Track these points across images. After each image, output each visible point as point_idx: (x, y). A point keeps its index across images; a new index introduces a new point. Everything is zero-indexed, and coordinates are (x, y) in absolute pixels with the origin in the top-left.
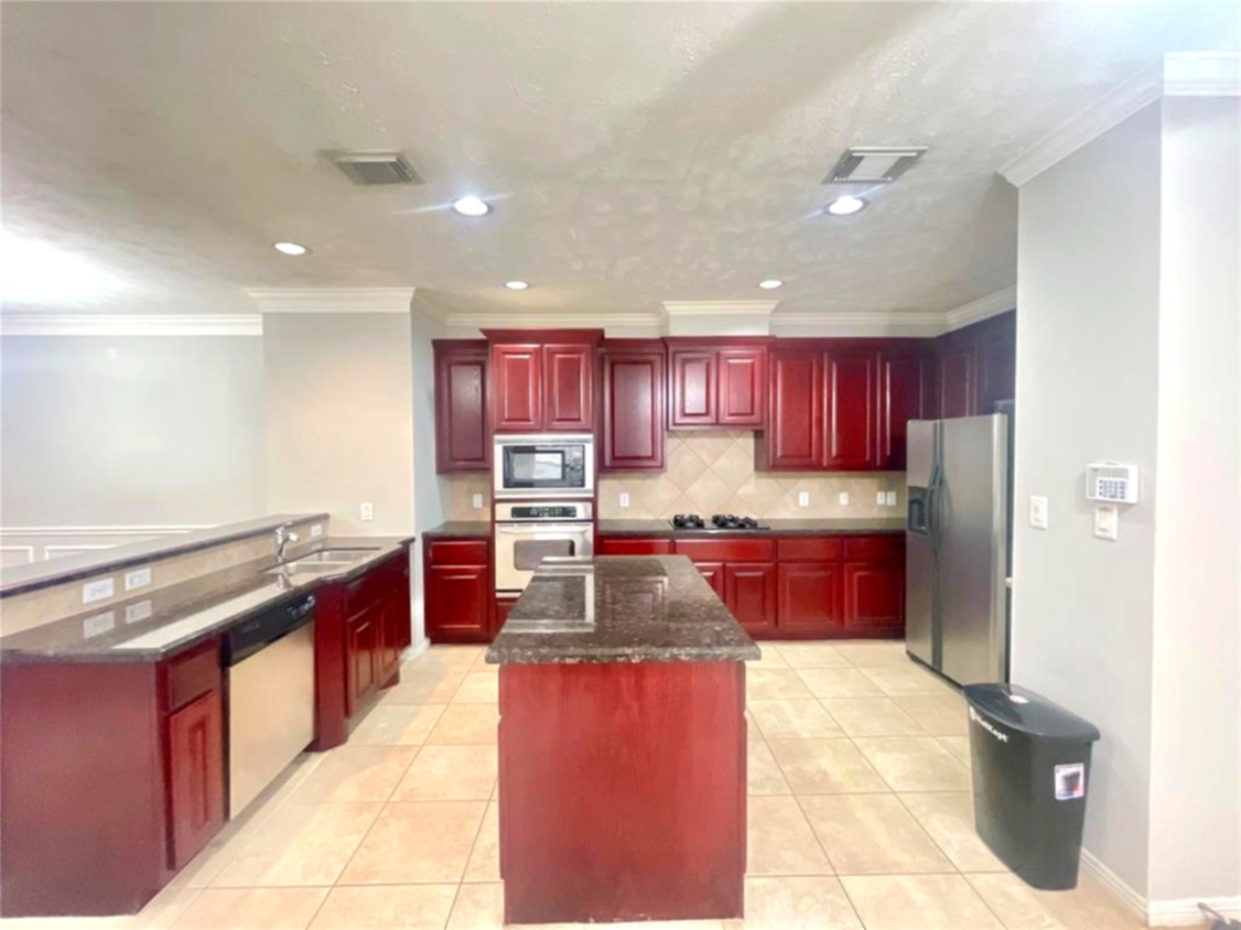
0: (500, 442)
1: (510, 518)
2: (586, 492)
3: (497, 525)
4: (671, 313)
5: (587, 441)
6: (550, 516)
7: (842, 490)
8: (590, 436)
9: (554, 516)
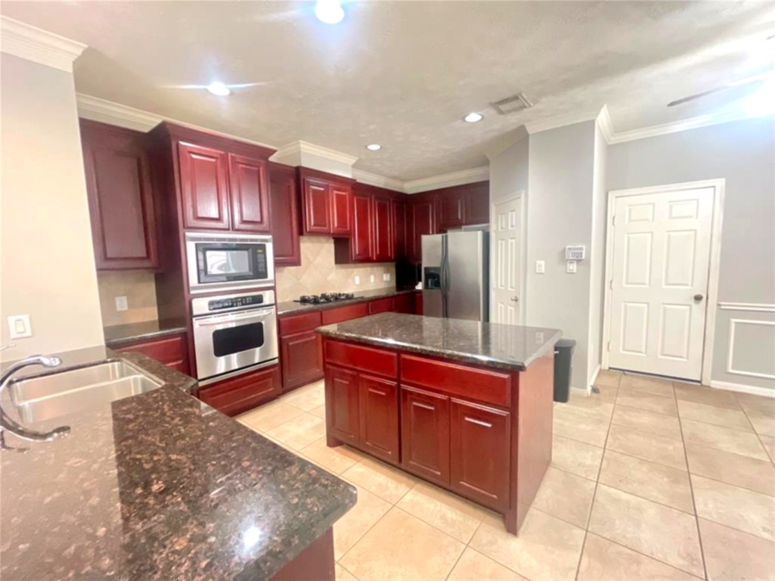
0: (193, 239)
1: (209, 312)
2: (269, 282)
3: (194, 319)
4: (302, 150)
5: (266, 241)
6: (243, 305)
7: (372, 274)
8: (269, 237)
9: (246, 304)
